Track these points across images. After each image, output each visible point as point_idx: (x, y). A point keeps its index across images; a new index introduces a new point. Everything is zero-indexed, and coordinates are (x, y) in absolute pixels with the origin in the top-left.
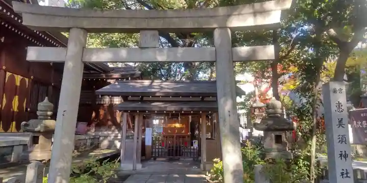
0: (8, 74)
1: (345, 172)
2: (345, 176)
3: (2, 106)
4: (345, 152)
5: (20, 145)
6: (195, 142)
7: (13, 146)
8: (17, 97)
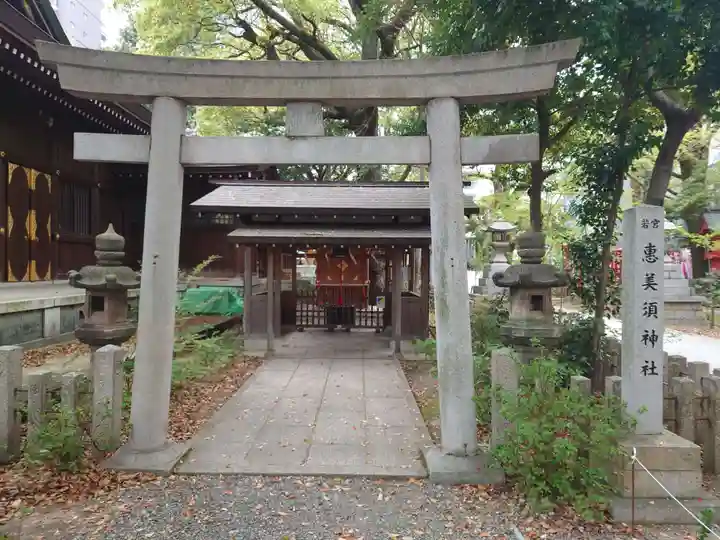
0: (12, 167)
1: (650, 366)
2: (650, 371)
3: (6, 230)
4: (653, 331)
5: (55, 307)
6: (380, 299)
7: (43, 310)
8: (33, 212)
